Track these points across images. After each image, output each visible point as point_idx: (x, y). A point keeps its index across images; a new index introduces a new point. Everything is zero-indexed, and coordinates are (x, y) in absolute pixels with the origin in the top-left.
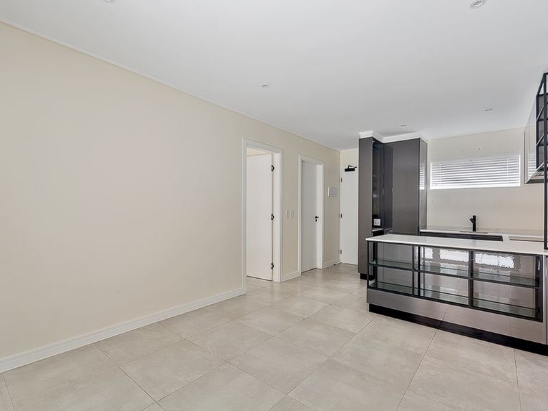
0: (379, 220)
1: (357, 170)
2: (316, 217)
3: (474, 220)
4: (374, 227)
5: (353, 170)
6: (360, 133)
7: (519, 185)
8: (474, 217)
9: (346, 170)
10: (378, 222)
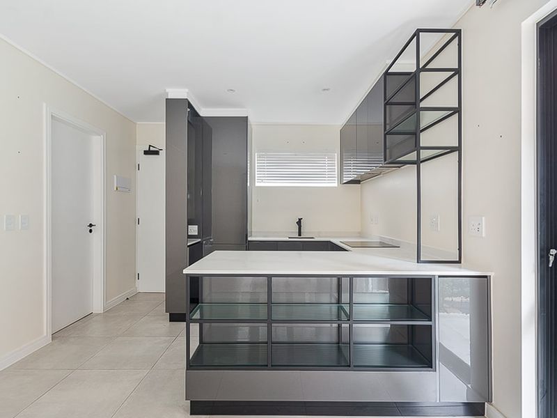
0: (197, 226)
1: (163, 153)
2: (91, 225)
3: (299, 223)
4: (190, 237)
5: (156, 153)
6: (167, 90)
7: (336, 185)
8: (300, 220)
9: (146, 153)
10: (194, 230)
